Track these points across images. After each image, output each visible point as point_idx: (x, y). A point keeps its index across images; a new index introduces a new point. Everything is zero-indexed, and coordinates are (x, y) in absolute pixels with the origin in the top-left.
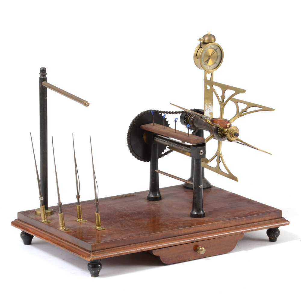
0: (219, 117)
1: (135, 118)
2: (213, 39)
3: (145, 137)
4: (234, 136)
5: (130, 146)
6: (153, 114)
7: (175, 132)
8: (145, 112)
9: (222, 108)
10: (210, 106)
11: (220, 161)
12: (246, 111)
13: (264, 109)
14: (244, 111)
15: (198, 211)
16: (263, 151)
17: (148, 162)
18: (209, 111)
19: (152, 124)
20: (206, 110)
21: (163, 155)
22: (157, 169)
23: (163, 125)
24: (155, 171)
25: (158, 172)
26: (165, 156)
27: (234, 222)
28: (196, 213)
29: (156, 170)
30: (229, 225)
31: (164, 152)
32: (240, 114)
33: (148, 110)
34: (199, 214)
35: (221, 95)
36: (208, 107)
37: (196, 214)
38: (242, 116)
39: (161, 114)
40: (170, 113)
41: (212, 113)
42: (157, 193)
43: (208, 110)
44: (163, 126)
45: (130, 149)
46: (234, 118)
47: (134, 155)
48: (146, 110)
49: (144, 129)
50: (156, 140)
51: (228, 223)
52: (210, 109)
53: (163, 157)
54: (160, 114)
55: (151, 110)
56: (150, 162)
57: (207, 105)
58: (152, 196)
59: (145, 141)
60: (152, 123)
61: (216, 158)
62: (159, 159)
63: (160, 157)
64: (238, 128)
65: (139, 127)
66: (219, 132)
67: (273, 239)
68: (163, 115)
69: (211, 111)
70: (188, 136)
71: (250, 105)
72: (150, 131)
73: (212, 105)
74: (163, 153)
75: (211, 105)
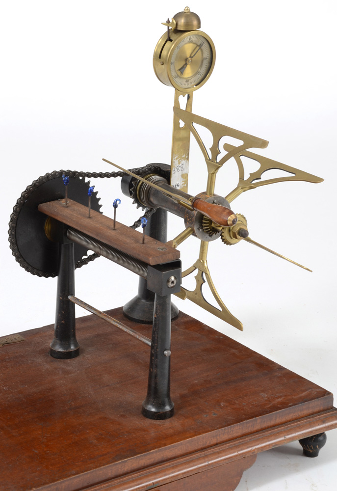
0: (205, 191)
1: (27, 189)
2: (195, 23)
3: (47, 227)
4: (238, 236)
5: (15, 247)
6: (66, 183)
7: (115, 230)
8: (48, 175)
9: (213, 173)
10: (183, 162)
11: (204, 282)
12: (260, 179)
13: (300, 176)
14: (256, 176)
15: (160, 405)
16: (294, 263)
17: (53, 277)
18: (180, 172)
19: (63, 202)
20: (176, 170)
21: (85, 262)
22: (73, 294)
23: (88, 207)
24: (67, 298)
25: (73, 301)
26: (90, 263)
27: (237, 429)
28: (153, 410)
29: (70, 297)
30: (225, 437)
31: (87, 255)
32: (247, 184)
33: (55, 172)
34: (161, 411)
35: (211, 146)
36: (179, 163)
37: (155, 412)
38: (251, 188)
39: (84, 179)
40: (101, 175)
41: (187, 175)
42: (72, 342)
43: (180, 168)
44: (86, 208)
45: (14, 254)
46: (235, 193)
47: (23, 267)
48: (50, 171)
49: (46, 213)
50: (72, 237)
51: (223, 434)
52: (184, 166)
53: (84, 266)
54: (81, 178)
55: (62, 172)
56: (57, 277)
57: (177, 159)
58: (61, 350)
59: (48, 236)
60: (62, 198)
61: (196, 272)
62: (77, 269)
63: (79, 266)
64: (244, 218)
65: (37, 207)
66: (205, 223)
67: (311, 451)
68: (87, 180)
69: (184, 172)
70: (141, 242)
71: (268, 164)
72: (59, 219)
73: (188, 159)
74: (84, 257)
75: (184, 159)
